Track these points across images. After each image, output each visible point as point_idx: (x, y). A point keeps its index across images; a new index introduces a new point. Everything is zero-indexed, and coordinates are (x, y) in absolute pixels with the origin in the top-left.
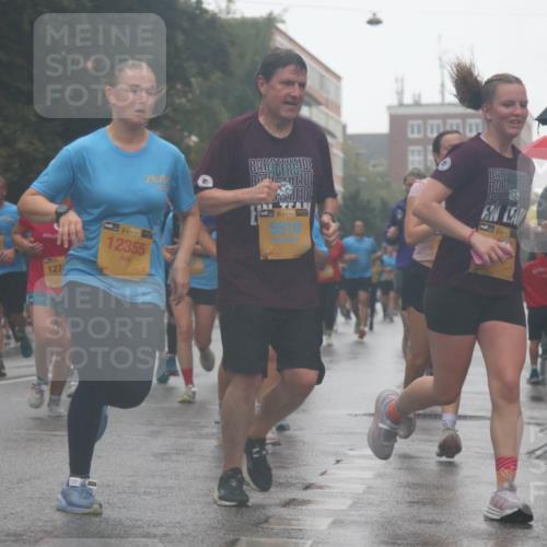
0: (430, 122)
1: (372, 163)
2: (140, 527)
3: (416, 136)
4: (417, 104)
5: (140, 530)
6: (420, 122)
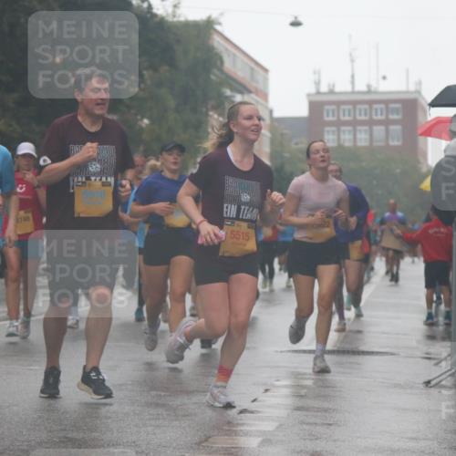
0: (343, 107)
1: (295, 141)
3: (331, 118)
4: (331, 92)
6: (334, 107)
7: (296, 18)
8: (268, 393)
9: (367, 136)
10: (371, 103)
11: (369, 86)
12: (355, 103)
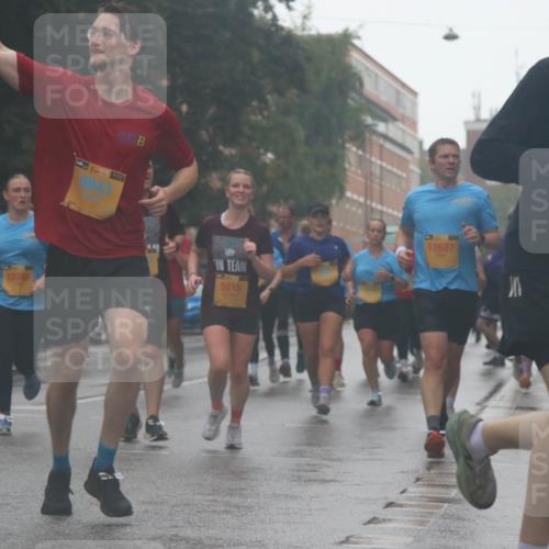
7: (451, 30)
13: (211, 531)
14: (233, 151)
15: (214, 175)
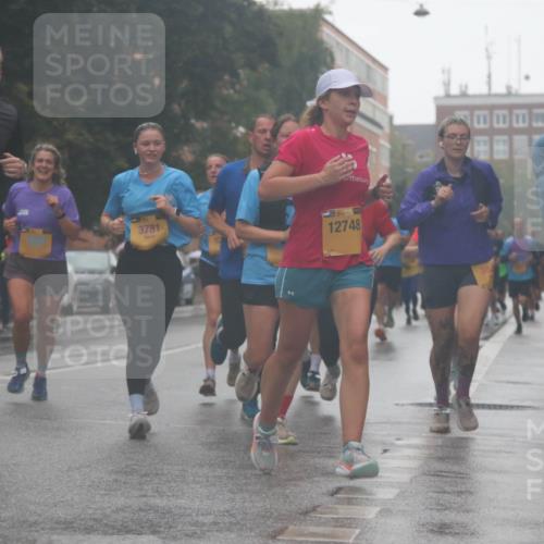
0: (477, 113)
1: (419, 154)
2: (189, 515)
4: (464, 95)
5: (189, 519)
7: (421, 6)
8: (387, 454)
9: (506, 148)
10: (511, 108)
11: (509, 88)
12: (492, 108)
13: (179, 501)
14: (205, 125)
15: (186, 148)
